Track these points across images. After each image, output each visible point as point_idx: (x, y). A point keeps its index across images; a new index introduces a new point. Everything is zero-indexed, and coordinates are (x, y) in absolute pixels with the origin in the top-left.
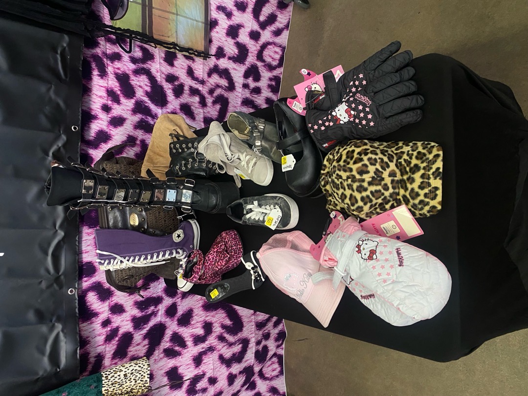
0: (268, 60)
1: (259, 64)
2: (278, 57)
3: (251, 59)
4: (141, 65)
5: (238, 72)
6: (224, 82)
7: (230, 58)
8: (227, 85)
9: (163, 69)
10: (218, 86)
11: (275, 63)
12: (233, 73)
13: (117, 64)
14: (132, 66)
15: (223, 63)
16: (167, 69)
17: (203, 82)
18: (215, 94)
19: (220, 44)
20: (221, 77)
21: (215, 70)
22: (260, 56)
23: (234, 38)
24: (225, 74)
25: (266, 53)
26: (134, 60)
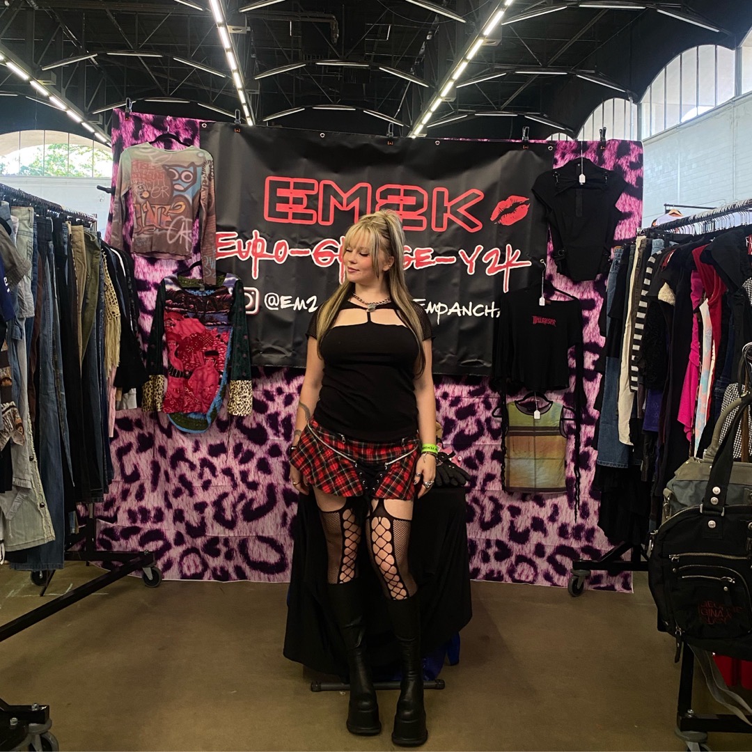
0: (519, 569)
1: (513, 558)
2: (523, 578)
3: (516, 548)
4: (485, 427)
5: (499, 533)
6: (488, 517)
7: (512, 522)
8: (486, 520)
9: (487, 448)
10: (483, 508)
11: (516, 576)
12: (499, 527)
13: (482, 406)
14: (483, 419)
15: (506, 515)
16: (488, 452)
17: (483, 491)
18: (474, 506)
19: (523, 509)
20: (492, 513)
21: (498, 507)
22: (521, 559)
23: (532, 525)
24: (497, 519)
25: (525, 566)
26: (488, 420)
